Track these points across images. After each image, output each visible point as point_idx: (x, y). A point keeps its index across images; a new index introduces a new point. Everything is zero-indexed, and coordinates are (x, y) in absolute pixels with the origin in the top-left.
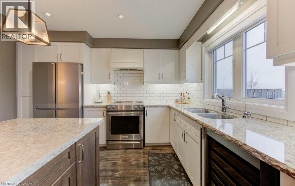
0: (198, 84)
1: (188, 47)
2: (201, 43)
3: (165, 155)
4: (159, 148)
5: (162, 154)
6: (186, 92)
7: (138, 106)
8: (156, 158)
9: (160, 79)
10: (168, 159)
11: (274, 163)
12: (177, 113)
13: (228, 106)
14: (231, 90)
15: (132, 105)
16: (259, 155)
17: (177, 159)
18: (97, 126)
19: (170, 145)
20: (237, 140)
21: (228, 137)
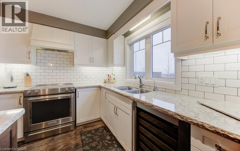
0: (121, 67)
1: (115, 38)
2: (124, 37)
3: (97, 130)
4: (91, 125)
5: (94, 129)
6: (112, 74)
7: (69, 88)
8: (89, 135)
9: (91, 62)
10: (101, 133)
11: (190, 121)
12: (108, 91)
13: (143, 84)
14: (144, 73)
15: (59, 88)
16: (179, 116)
17: (108, 130)
18: (15, 121)
19: (100, 119)
20: (163, 108)
21: (156, 107)
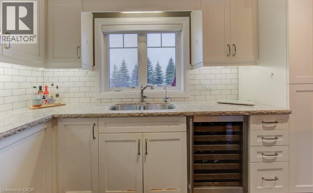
2: (92, 14)
6: (52, 85)
